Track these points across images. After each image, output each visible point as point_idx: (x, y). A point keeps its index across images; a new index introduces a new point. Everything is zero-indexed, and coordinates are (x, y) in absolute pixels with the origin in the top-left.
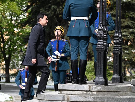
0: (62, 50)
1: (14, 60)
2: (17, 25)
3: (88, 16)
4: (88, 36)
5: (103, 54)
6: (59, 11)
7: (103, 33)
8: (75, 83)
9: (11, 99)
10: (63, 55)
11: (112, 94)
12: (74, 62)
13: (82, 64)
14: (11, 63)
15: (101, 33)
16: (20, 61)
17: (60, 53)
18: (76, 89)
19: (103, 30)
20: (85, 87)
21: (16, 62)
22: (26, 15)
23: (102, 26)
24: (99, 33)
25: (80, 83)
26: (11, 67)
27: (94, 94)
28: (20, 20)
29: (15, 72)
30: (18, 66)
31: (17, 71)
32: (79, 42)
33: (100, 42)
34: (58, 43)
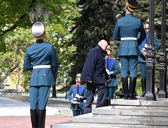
0: (112, 68)
1: (59, 77)
2: (62, 45)
3: (136, 37)
4: (136, 55)
5: (152, 71)
6: (101, 32)
7: (152, 52)
8: (127, 99)
9: (60, 113)
10: (112, 73)
11: (161, 109)
12: (124, 79)
13: (132, 81)
14: (57, 79)
15: (150, 52)
16: (65, 78)
17: (110, 71)
18: (128, 105)
19: (152, 49)
20: (136, 102)
21: (62, 79)
22: (70, 36)
23: (151, 46)
24: (148, 52)
25: (130, 99)
26: (57, 83)
27: (145, 109)
28: (65, 40)
29: (61, 88)
30: (63, 83)
31: (62, 87)
32: (129, 61)
33: (149, 60)
34: (108, 62)
